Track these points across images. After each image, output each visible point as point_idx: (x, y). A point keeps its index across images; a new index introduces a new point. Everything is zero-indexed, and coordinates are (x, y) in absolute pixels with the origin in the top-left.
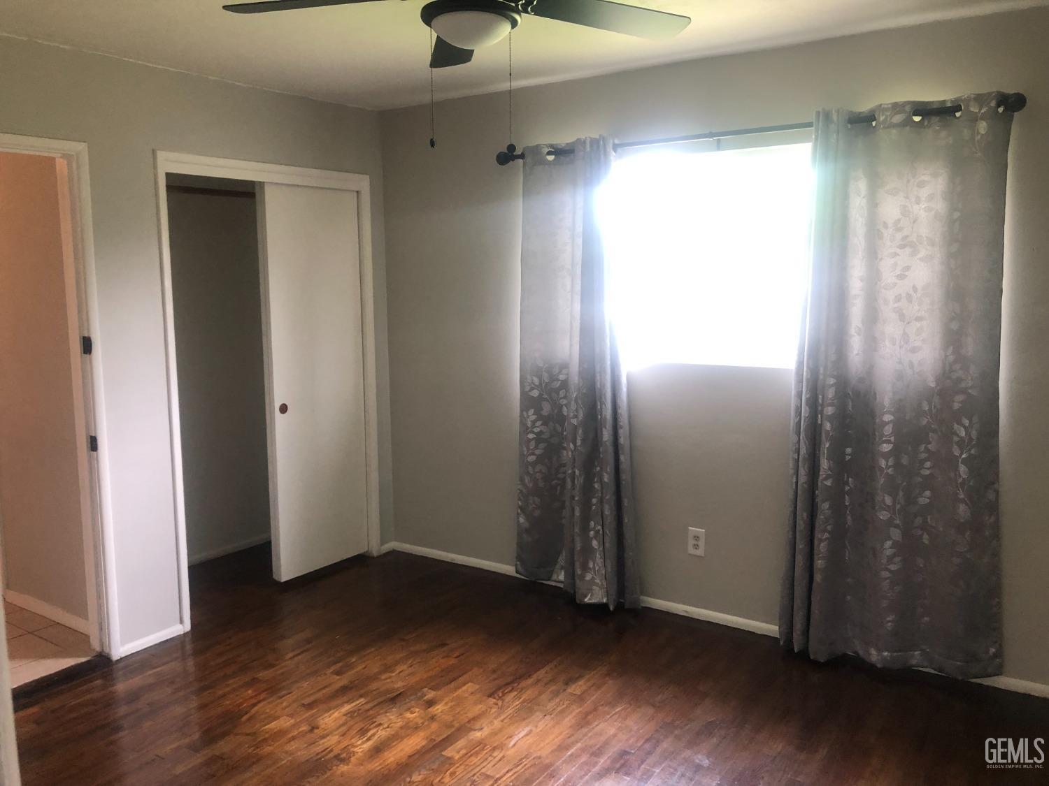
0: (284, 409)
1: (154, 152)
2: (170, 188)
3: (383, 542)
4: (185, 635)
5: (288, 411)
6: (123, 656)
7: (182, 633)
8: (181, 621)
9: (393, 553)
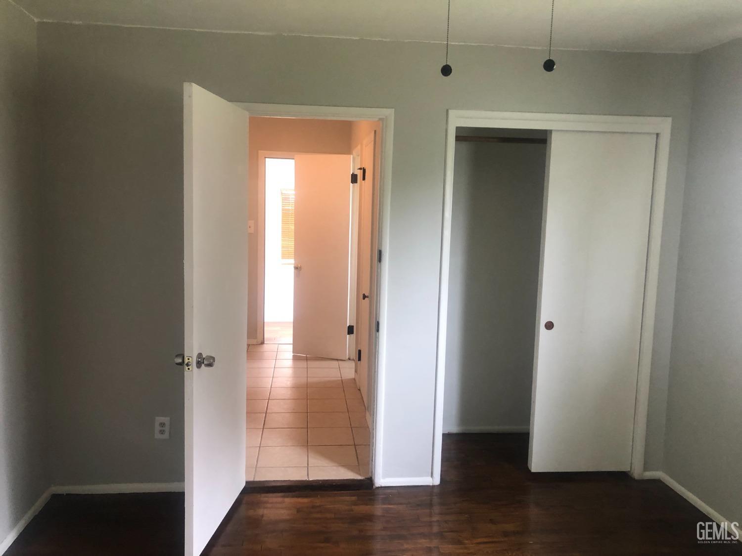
0: (549, 326)
1: (447, 111)
2: (459, 138)
3: (646, 468)
4: (433, 486)
5: (553, 329)
6: (383, 485)
7: (431, 485)
8: (432, 476)
9: (658, 482)
